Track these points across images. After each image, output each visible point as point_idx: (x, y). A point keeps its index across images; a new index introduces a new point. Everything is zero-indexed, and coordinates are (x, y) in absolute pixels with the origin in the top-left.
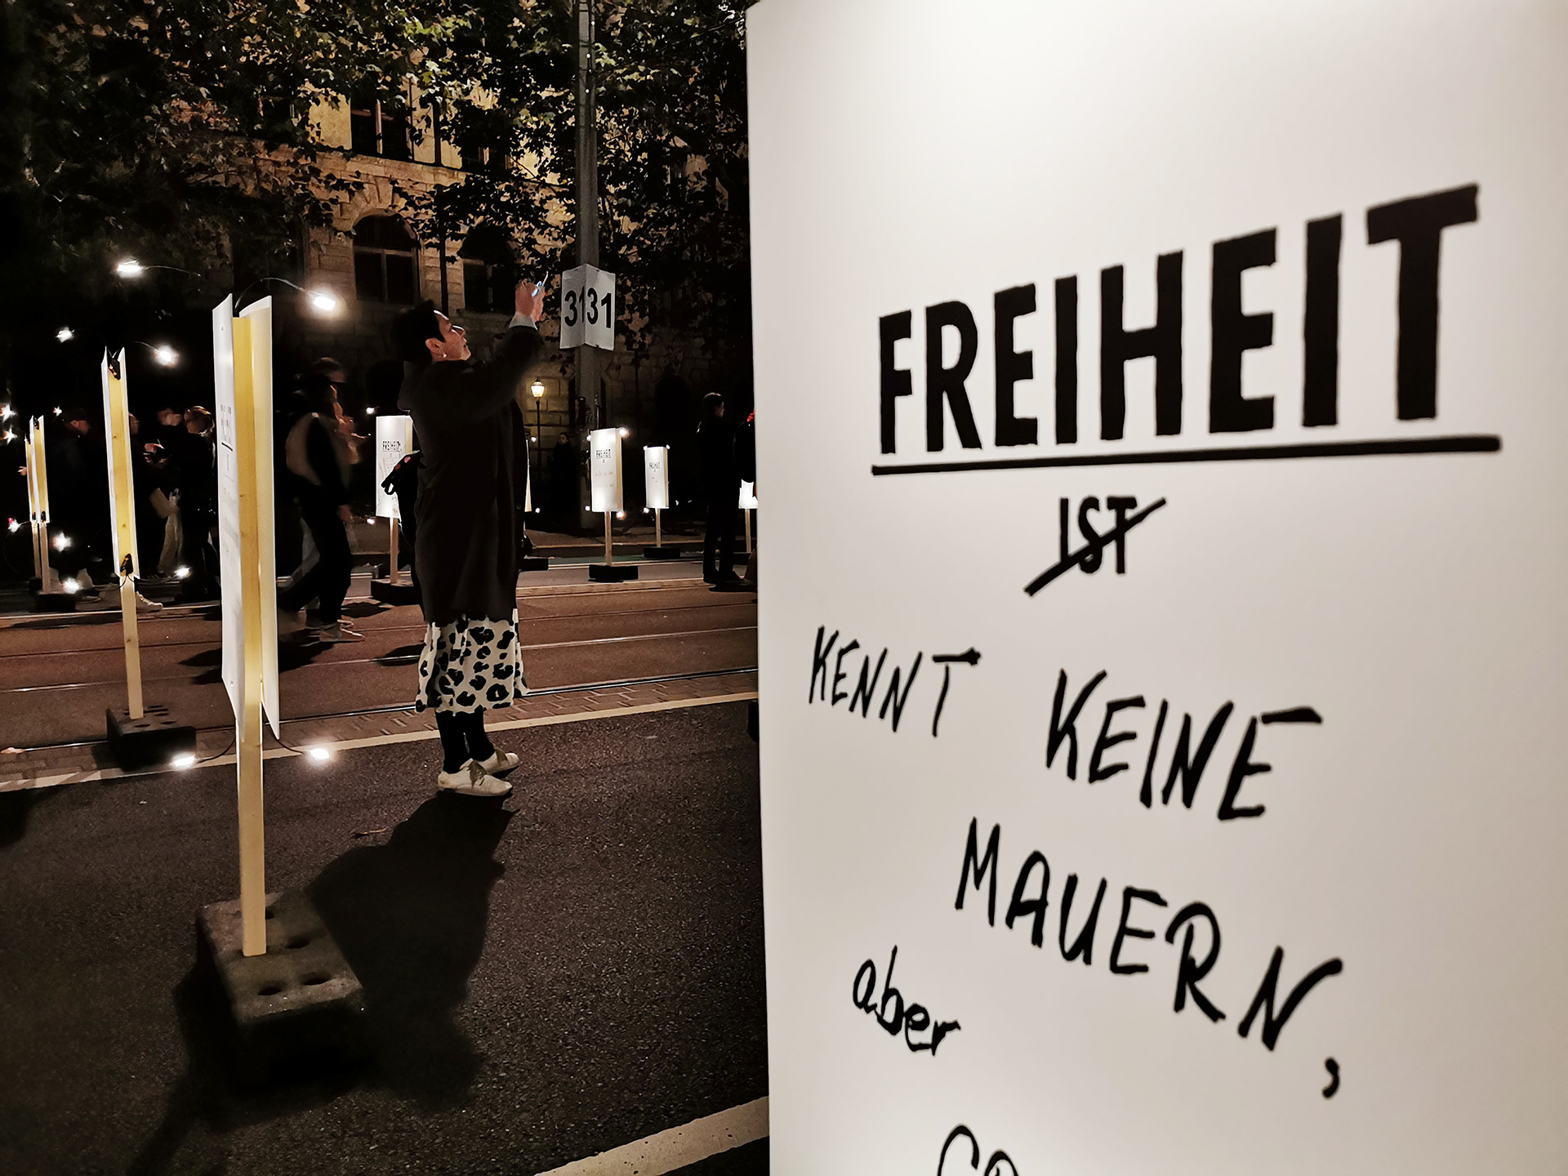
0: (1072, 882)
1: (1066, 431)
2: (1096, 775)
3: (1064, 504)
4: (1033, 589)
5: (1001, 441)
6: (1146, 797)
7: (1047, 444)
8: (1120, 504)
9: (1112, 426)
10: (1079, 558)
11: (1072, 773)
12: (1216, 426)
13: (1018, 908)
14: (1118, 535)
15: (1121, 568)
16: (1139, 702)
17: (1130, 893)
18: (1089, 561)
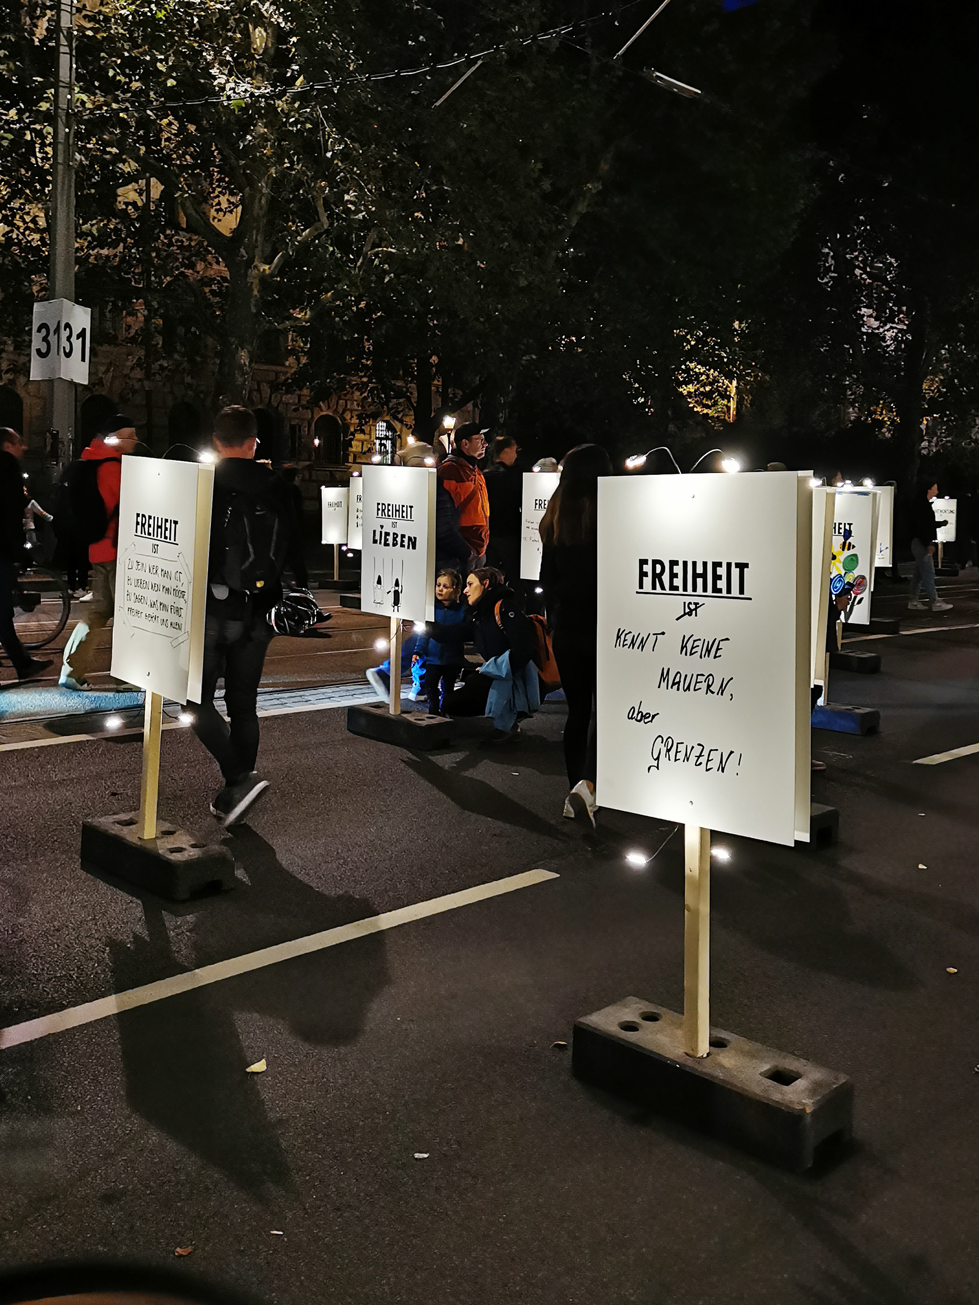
0: (686, 676)
1: (685, 589)
2: (691, 654)
3: (685, 603)
4: (677, 619)
5: (670, 589)
6: (701, 657)
7: (681, 591)
8: (696, 604)
9: (695, 589)
10: (688, 613)
11: (686, 655)
12: (713, 592)
13: (674, 684)
14: (696, 609)
15: (696, 615)
16: (700, 640)
17: (698, 675)
18: (690, 614)
